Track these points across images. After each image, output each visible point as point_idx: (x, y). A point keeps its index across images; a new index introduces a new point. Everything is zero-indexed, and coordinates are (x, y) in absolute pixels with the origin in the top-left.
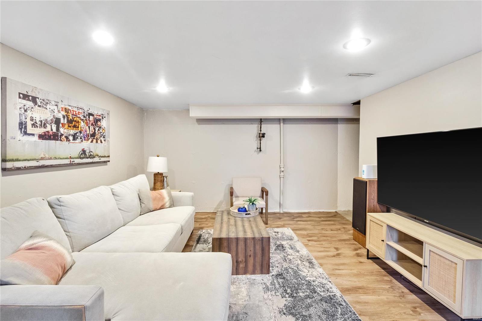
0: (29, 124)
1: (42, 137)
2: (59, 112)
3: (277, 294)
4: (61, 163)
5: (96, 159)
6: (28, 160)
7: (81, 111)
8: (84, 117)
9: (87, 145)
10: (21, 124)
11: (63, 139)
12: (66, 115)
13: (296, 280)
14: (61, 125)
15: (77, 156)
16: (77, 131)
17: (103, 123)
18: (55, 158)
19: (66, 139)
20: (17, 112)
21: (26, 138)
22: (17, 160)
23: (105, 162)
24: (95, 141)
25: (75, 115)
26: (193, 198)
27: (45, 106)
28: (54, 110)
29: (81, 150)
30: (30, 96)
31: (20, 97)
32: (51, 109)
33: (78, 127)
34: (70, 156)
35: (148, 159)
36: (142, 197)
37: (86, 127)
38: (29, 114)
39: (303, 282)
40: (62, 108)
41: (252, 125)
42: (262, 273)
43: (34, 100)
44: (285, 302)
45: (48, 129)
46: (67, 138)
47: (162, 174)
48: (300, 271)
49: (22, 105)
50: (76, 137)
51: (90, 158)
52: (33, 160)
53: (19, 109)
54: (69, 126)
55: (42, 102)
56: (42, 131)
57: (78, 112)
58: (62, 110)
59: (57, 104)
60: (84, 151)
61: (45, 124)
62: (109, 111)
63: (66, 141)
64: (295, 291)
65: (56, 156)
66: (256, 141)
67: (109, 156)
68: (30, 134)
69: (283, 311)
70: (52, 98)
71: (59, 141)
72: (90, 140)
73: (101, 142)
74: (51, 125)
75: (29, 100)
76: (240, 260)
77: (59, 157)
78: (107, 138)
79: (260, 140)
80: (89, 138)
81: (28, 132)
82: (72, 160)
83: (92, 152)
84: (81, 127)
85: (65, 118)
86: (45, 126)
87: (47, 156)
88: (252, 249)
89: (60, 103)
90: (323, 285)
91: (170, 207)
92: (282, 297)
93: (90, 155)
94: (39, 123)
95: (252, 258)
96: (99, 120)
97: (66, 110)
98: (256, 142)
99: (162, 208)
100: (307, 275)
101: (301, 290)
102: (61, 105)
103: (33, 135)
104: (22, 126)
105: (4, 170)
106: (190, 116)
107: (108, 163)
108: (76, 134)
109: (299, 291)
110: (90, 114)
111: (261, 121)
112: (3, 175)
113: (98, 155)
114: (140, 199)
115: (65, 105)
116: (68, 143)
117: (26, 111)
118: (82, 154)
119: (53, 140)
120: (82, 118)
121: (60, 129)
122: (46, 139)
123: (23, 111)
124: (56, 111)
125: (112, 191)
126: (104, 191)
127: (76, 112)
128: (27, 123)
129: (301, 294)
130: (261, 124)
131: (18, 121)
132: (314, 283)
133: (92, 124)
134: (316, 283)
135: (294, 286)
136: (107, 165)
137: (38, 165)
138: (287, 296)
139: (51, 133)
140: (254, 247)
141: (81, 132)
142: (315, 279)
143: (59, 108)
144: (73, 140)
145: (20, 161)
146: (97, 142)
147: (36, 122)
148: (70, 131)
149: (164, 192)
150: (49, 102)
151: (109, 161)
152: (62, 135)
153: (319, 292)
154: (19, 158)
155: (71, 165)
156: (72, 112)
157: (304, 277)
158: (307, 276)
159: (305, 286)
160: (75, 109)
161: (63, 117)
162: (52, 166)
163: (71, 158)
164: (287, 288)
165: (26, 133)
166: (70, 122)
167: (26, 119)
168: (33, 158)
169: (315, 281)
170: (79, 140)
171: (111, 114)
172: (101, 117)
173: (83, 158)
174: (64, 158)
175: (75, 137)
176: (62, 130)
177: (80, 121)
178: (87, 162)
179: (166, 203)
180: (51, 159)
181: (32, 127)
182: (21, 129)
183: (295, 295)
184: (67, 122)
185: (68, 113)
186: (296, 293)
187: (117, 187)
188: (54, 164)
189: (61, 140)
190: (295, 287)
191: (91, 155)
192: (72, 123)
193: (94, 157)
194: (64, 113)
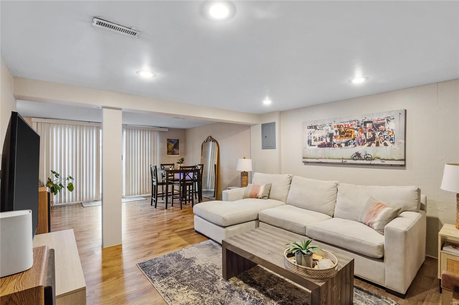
0: (313, 140)
1: (319, 146)
2: (332, 129)
3: (204, 266)
4: (334, 162)
6: (312, 159)
7: (354, 123)
9: (363, 149)
10: (309, 141)
11: (335, 146)
12: (339, 130)
13: (196, 282)
14: (334, 137)
16: (349, 139)
17: (390, 126)
18: (329, 158)
19: (338, 146)
21: (311, 147)
22: (307, 158)
24: (374, 144)
25: (347, 128)
27: (322, 129)
28: (328, 129)
30: (313, 126)
31: (308, 128)
32: (326, 129)
33: (351, 136)
34: (342, 157)
37: (360, 135)
38: (313, 135)
39: (189, 283)
40: (335, 126)
43: (315, 127)
44: (195, 263)
45: (324, 141)
48: (197, 294)
49: (309, 132)
50: (349, 143)
51: (367, 160)
52: (315, 158)
53: (307, 134)
54: (341, 137)
55: (320, 127)
56: (320, 143)
57: (351, 125)
58: (335, 127)
59: (331, 125)
61: (322, 139)
63: (339, 147)
64: (193, 272)
65: (329, 157)
68: (313, 145)
69: (194, 259)
70: (327, 122)
71: (332, 148)
72: (367, 145)
73: (386, 145)
74: (326, 139)
75: (313, 128)
77: (332, 157)
80: (365, 142)
81: (312, 145)
82: (344, 160)
83: (369, 155)
84: (354, 136)
85: (337, 132)
86: (322, 140)
87: (323, 157)
89: (334, 123)
90: (170, 287)
92: (199, 265)
93: (367, 158)
94: (318, 139)
96: (383, 124)
100: (188, 292)
101: (188, 275)
108: (349, 141)
109: (189, 274)
113: (379, 158)
115: (337, 123)
116: (340, 148)
117: (311, 134)
118: (355, 156)
119: (327, 147)
121: (333, 140)
122: (323, 147)
123: (310, 135)
124: (330, 129)
127: (348, 125)
128: (312, 140)
129: (187, 272)
131: (307, 140)
132: (178, 286)
134: (177, 286)
135: (196, 276)
136: (403, 169)
137: (317, 161)
138: (197, 267)
139: (326, 143)
141: (354, 139)
142: (179, 290)
143: (332, 127)
144: (345, 146)
145: (308, 158)
146: (378, 145)
147: (316, 139)
148: (343, 140)
150: (324, 126)
152: (335, 143)
153: (173, 278)
154: (308, 157)
155: (343, 164)
156: (344, 126)
157: (190, 288)
158: (188, 290)
159: (186, 279)
160: (348, 123)
161: (335, 132)
162: (326, 163)
163: (343, 159)
164: (199, 272)
165: (311, 145)
166: (342, 133)
167: (311, 138)
168: (315, 157)
169: (179, 287)
170: (352, 146)
174: (336, 159)
175: (347, 144)
176: (334, 140)
177: (353, 130)
178: (362, 163)
180: (326, 158)
181: (314, 141)
182: (309, 143)
183: (191, 270)
184: (339, 134)
185: (340, 127)
186: (191, 271)
188: (328, 162)
189: (334, 147)
190: (194, 275)
192: (344, 134)
193: (372, 159)
194: (336, 129)
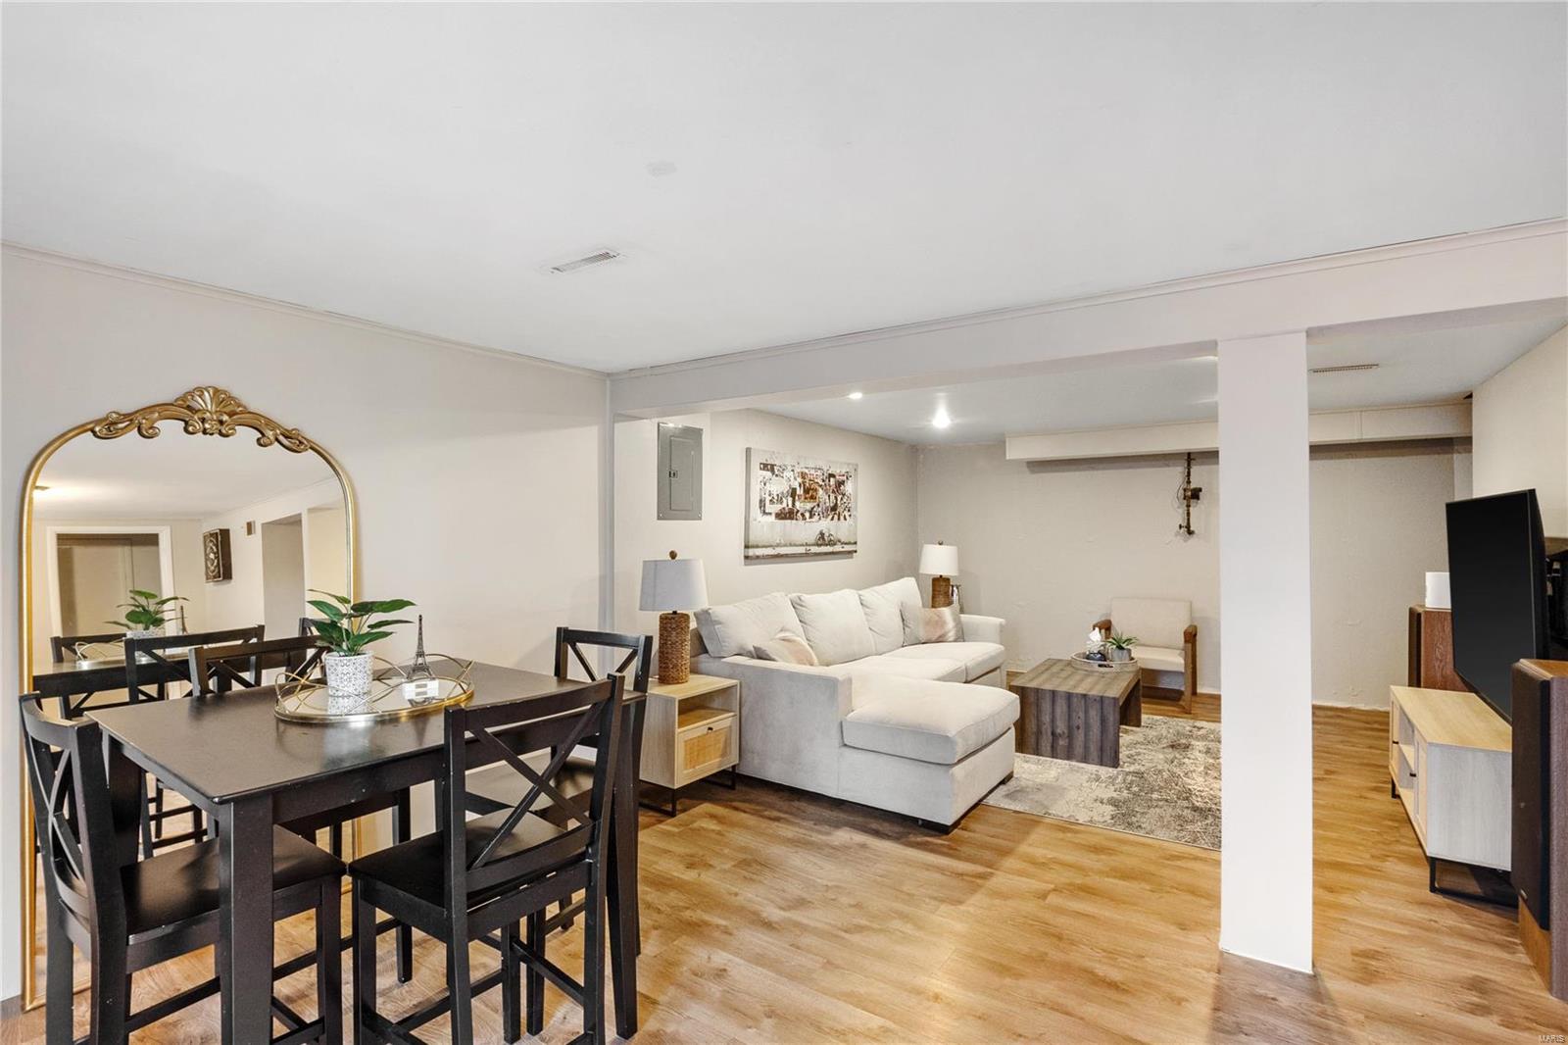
0: (767, 499)
1: (777, 516)
2: (795, 479)
3: (1110, 787)
4: (795, 552)
5: (838, 548)
6: (766, 547)
7: (819, 473)
8: (823, 481)
9: (825, 525)
10: (761, 501)
11: (799, 517)
12: (802, 482)
13: (1163, 784)
14: (796, 498)
15: (813, 542)
16: (815, 504)
17: (848, 488)
18: (790, 544)
19: (802, 517)
20: (758, 487)
21: (765, 518)
22: (757, 547)
23: (850, 552)
24: (836, 517)
25: (813, 481)
26: (1002, 629)
27: (782, 475)
28: (790, 478)
29: (818, 532)
30: (769, 464)
31: (761, 468)
32: (788, 477)
33: (816, 498)
34: (806, 541)
35: (922, 547)
36: (907, 615)
37: (825, 497)
38: (768, 487)
40: (799, 473)
41: (1167, 469)
42: (1102, 763)
43: (772, 469)
44: (1115, 795)
45: (785, 504)
46: (803, 515)
47: (947, 580)
48: (1188, 778)
49: (762, 478)
51: (830, 545)
52: (770, 547)
53: (759, 483)
54: (806, 498)
55: (779, 469)
56: (778, 507)
57: (817, 475)
58: (798, 476)
59: (794, 468)
60: (822, 534)
61: (781, 499)
62: (857, 465)
63: (802, 520)
64: (1146, 791)
65: (790, 542)
66: (1179, 507)
67: (855, 543)
68: (768, 513)
69: (1102, 800)
70: (788, 461)
71: (795, 521)
72: (831, 517)
73: (845, 519)
74: (787, 500)
75: (768, 470)
76: (1059, 731)
77: (794, 542)
78: (853, 513)
79: (1188, 506)
80: (829, 513)
81: (766, 511)
82: (808, 548)
83: (831, 535)
84: (819, 497)
85: (801, 486)
86: (781, 501)
87: (783, 542)
88: (1081, 714)
89: (797, 466)
91: (955, 641)
92: (1115, 791)
94: (776, 498)
95: (1081, 732)
96: (843, 483)
97: (803, 475)
98: (1180, 511)
99: (940, 640)
100: (1196, 783)
101: (1160, 792)
102: (797, 470)
103: (770, 514)
104: (762, 503)
105: (746, 557)
106: (1008, 458)
107: (854, 554)
108: (814, 508)
109: (1155, 793)
110: (832, 475)
111: (1190, 458)
112: (745, 565)
113: (839, 541)
114: (903, 620)
115: (802, 468)
116: (803, 522)
117: (765, 484)
118: (820, 539)
119: (788, 518)
120: (821, 483)
121: (795, 503)
122: (782, 518)
123: (763, 485)
124: (792, 479)
125: (861, 600)
126: (850, 596)
127: (814, 475)
129: (1155, 796)
130: (1189, 465)
131: (759, 498)
133: (833, 492)
136: (852, 557)
137: (774, 553)
138: (1126, 792)
139: (787, 510)
140: (1086, 712)
141: (818, 505)
143: (795, 474)
144: (810, 518)
145: (759, 547)
146: (839, 519)
147: (774, 496)
148: (807, 505)
149: (946, 612)
150: (786, 468)
151: (856, 552)
152: (798, 511)
153: (1194, 801)
154: (759, 544)
155: (807, 556)
156: (809, 476)
157: (1187, 785)
160: (812, 472)
161: (799, 486)
162: (787, 556)
163: (806, 544)
164: (1136, 786)
165: (764, 513)
166: (806, 491)
167: (765, 494)
168: (770, 544)
169: (1202, 791)
170: (816, 518)
171: (859, 470)
172: (845, 478)
173: (821, 545)
174: (798, 546)
175: (812, 514)
176: (797, 504)
177: (818, 487)
178: (827, 552)
179: (949, 632)
180: (785, 545)
181: (770, 504)
182: (761, 507)
183: (1142, 794)
184: (803, 493)
185: (805, 478)
187: (869, 594)
188: (789, 554)
189: (797, 519)
190: (1152, 788)
191: (831, 540)
192: (810, 493)
193: (831, 543)
194: (800, 480)
